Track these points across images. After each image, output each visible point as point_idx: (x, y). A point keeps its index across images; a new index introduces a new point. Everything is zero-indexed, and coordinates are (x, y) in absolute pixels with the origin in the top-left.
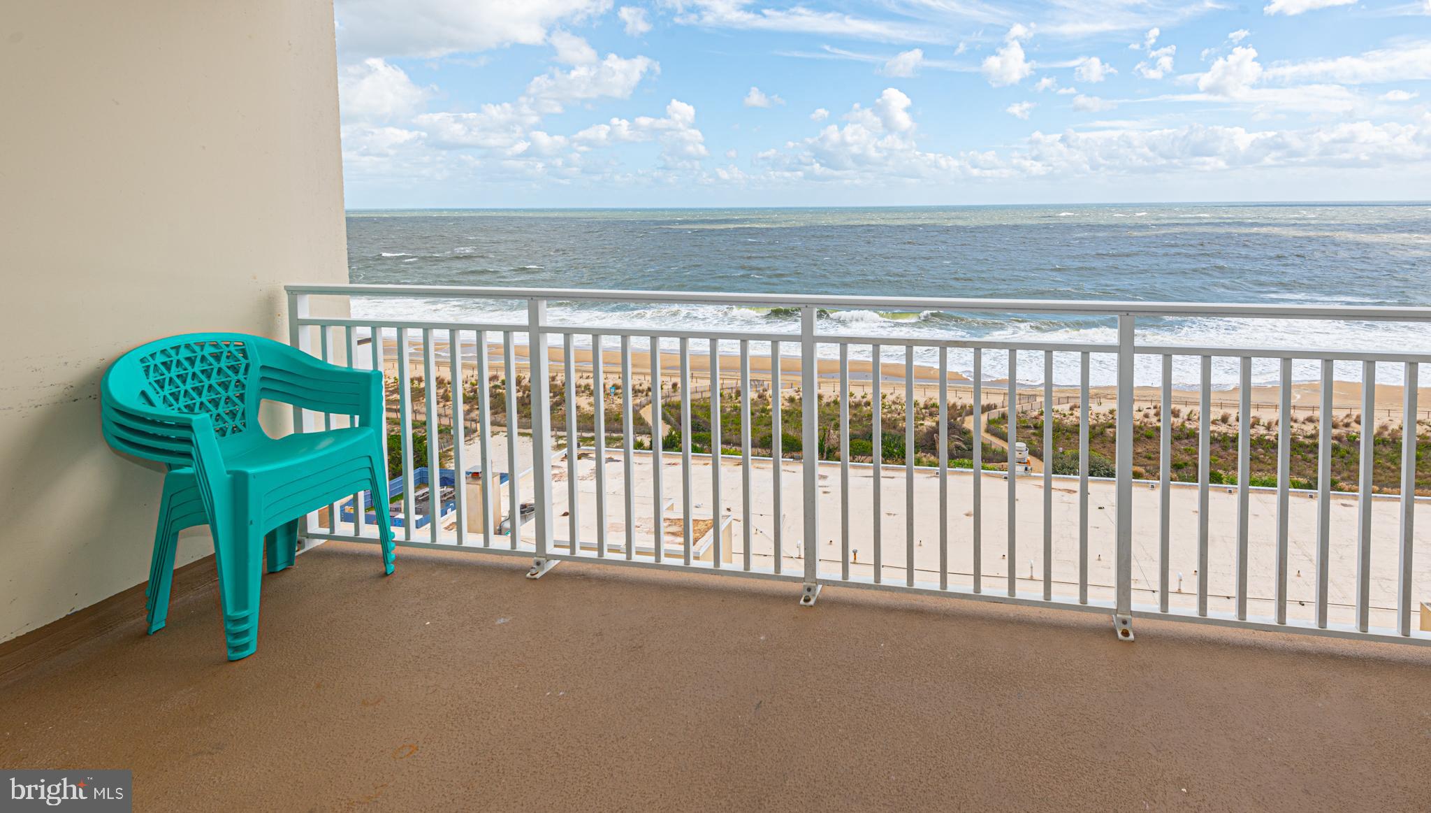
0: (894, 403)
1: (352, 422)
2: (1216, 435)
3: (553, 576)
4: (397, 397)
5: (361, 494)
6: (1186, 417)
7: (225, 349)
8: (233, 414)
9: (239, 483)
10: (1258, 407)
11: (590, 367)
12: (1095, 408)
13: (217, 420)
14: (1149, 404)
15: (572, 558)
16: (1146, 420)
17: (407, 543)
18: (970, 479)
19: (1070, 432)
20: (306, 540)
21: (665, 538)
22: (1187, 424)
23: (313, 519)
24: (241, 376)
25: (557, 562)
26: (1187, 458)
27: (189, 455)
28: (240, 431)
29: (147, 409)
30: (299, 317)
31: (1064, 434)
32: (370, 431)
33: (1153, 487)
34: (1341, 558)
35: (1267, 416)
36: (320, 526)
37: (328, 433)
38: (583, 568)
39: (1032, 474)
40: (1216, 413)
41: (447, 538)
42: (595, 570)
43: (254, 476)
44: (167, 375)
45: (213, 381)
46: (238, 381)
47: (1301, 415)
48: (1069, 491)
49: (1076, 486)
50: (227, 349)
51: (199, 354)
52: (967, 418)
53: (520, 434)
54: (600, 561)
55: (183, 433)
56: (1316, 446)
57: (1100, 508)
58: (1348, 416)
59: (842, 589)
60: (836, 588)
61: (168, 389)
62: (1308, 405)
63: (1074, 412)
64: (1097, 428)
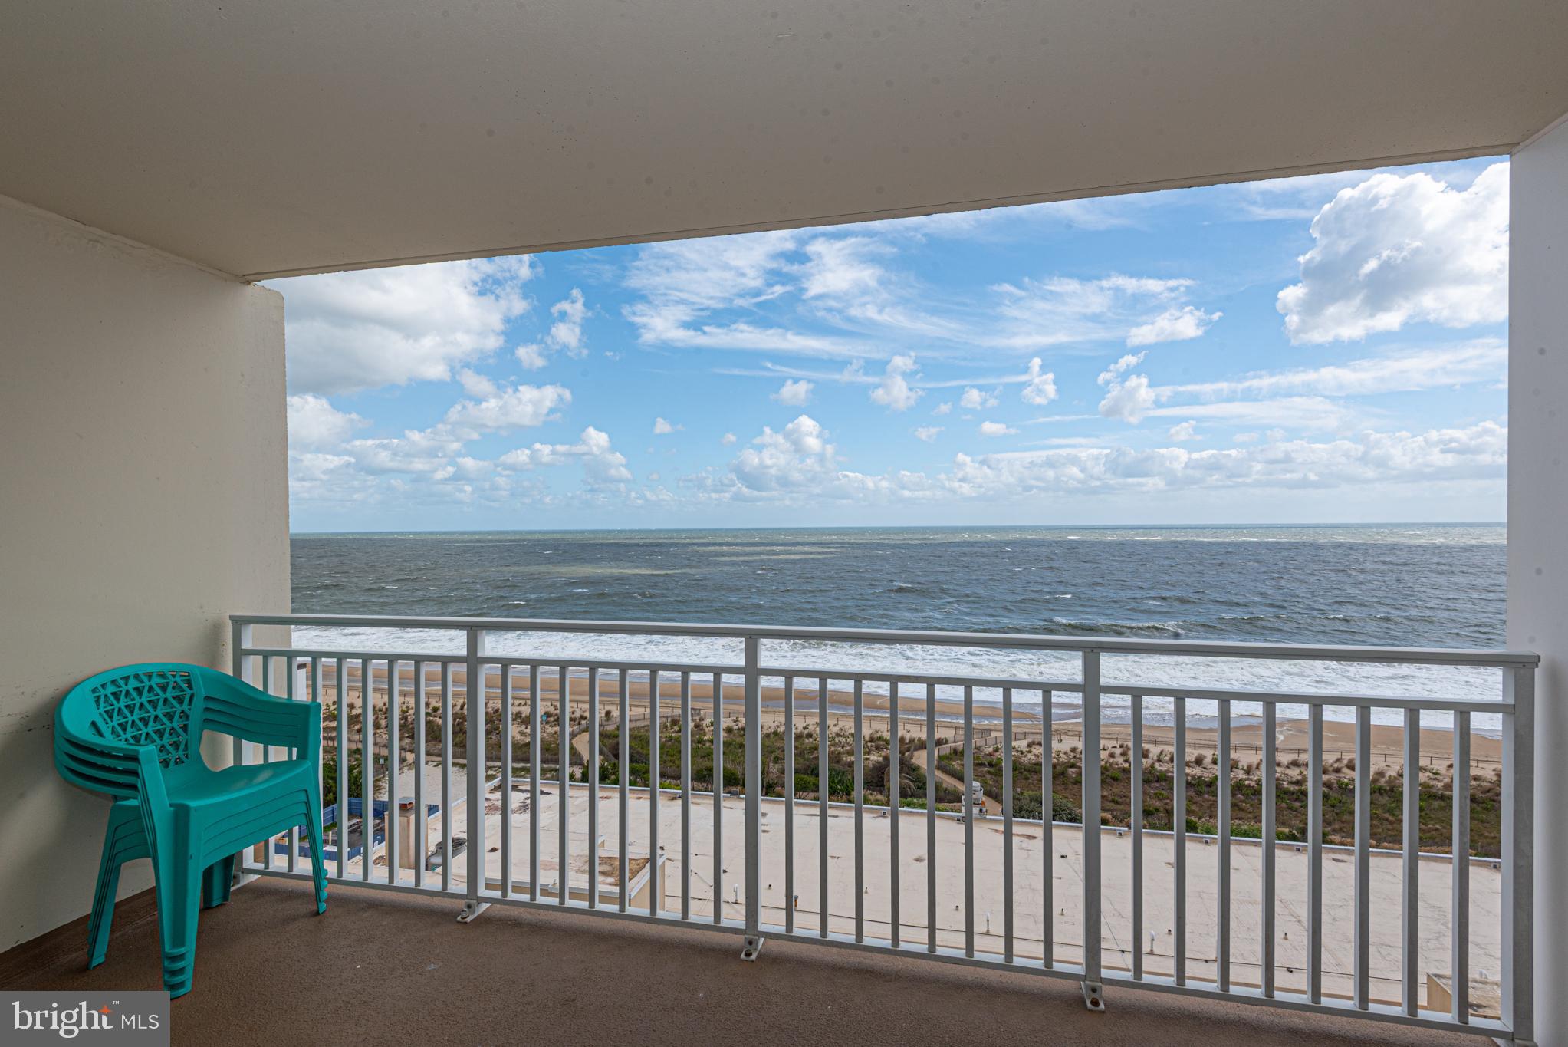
0: (838, 735)
1: (290, 754)
2: (1189, 778)
3: (484, 920)
4: (334, 724)
5: (296, 829)
6: (1155, 758)
7: (172, 680)
8: (176, 746)
9: (181, 817)
10: (1236, 748)
11: (527, 694)
12: (1055, 745)
13: (161, 751)
14: (1114, 743)
15: (503, 901)
16: (1111, 760)
17: (338, 881)
18: (924, 821)
19: (1029, 771)
20: (241, 875)
21: (599, 878)
22: (1157, 766)
23: (249, 852)
24: (185, 707)
25: (488, 905)
26: (1158, 804)
27: (134, 787)
28: (183, 762)
29: (96, 740)
30: (243, 647)
31: (1021, 773)
32: (308, 764)
33: (1120, 834)
34: (1334, 920)
35: (1245, 758)
36: (255, 861)
37: (266, 766)
38: (514, 912)
39: (988, 817)
40: (1191, 754)
41: (379, 874)
42: (526, 915)
43: (196, 810)
44: (116, 706)
45: (160, 712)
46: (183, 712)
47: (1284, 758)
48: (1029, 837)
49: (1039, 832)
50: (173, 680)
51: (147, 684)
52: (916, 754)
53: (454, 765)
54: (532, 905)
55: (130, 765)
56: (1304, 793)
57: (1062, 857)
58: (1339, 760)
59: (785, 942)
60: (779, 942)
61: (117, 720)
62: (1292, 747)
63: (1032, 749)
64: (1058, 767)
